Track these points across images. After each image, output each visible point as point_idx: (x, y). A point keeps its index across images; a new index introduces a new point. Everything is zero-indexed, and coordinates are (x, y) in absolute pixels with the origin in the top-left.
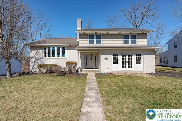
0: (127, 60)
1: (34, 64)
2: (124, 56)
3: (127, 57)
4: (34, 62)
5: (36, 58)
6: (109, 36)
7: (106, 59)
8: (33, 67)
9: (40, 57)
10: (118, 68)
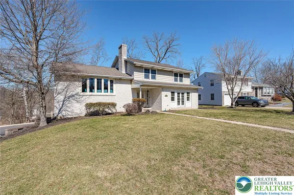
0: (181, 97)
1: (63, 104)
2: (179, 94)
3: (181, 95)
4: (64, 101)
5: (68, 93)
6: (163, 72)
7: (166, 96)
8: (61, 108)
9: (74, 93)
10: (174, 105)
